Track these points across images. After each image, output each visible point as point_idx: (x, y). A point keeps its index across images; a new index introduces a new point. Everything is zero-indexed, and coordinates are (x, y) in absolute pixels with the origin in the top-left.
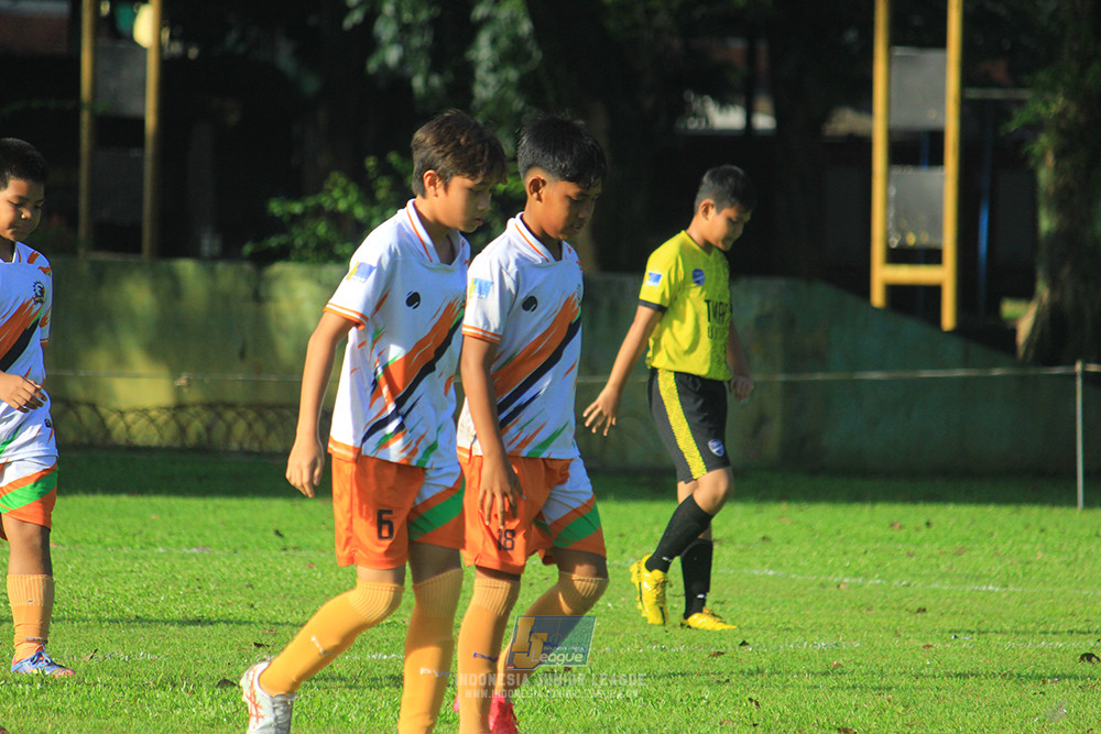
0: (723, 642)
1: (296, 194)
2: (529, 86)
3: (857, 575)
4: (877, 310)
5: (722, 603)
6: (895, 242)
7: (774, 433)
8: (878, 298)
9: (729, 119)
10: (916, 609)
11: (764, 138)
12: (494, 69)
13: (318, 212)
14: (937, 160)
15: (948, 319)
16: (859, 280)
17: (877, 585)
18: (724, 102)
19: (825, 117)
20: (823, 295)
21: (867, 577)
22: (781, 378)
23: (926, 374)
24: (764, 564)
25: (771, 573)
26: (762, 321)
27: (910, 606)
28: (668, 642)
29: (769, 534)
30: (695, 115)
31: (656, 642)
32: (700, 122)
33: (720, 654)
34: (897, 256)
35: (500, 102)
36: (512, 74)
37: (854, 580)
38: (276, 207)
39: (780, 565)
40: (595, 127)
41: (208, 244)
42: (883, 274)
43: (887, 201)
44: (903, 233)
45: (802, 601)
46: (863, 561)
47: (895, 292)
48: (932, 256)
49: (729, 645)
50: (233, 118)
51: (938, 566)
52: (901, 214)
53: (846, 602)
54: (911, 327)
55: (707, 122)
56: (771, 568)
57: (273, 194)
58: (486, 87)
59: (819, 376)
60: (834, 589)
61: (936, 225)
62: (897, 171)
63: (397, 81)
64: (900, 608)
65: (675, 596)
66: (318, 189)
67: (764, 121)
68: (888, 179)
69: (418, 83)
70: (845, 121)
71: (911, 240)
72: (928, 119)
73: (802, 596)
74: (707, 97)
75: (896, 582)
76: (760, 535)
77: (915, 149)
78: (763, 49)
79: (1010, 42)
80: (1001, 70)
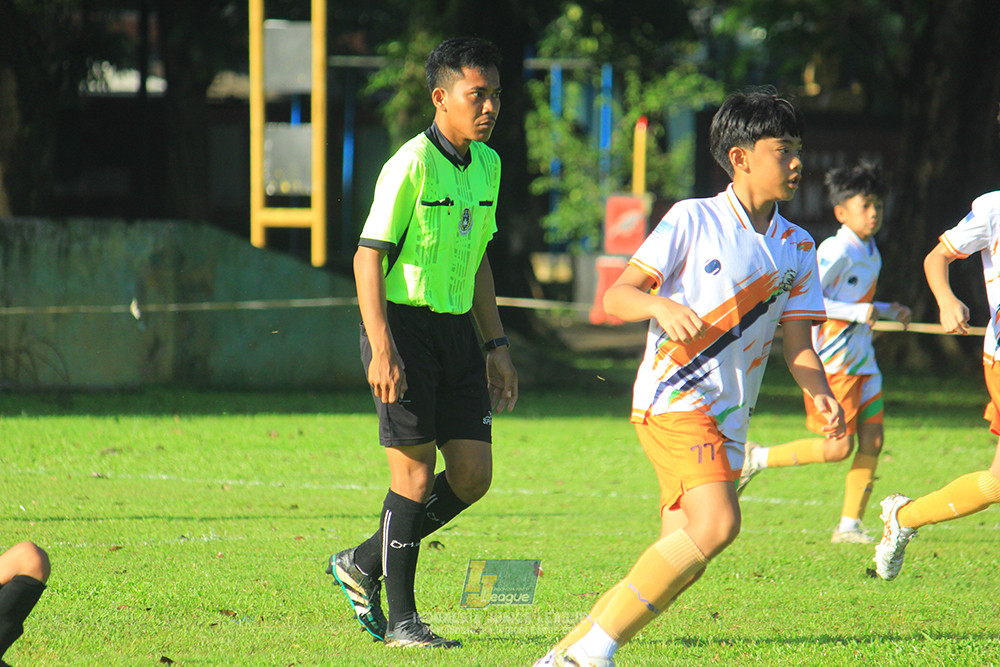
0: (121, 538)
3: (239, 477)
4: (255, 249)
5: (122, 504)
6: (271, 189)
7: (168, 355)
8: (257, 238)
9: (124, 82)
10: (289, 506)
11: (157, 99)
14: (306, 118)
15: (318, 255)
16: (240, 223)
17: (256, 486)
18: (120, 66)
19: (209, 81)
20: (209, 236)
21: (247, 479)
22: (172, 307)
23: (298, 303)
24: (158, 468)
25: (164, 477)
26: (156, 259)
27: (284, 503)
28: (73, 539)
29: (163, 443)
30: (94, 78)
31: (63, 539)
32: (101, 85)
33: (118, 548)
34: (275, 201)
37: (236, 483)
39: (172, 470)
42: (262, 218)
43: (264, 155)
44: (278, 182)
45: (190, 501)
46: (244, 466)
47: (272, 232)
48: (303, 201)
49: (127, 540)
51: (308, 469)
52: (277, 165)
53: (229, 501)
54: (286, 263)
55: (106, 85)
56: (165, 472)
59: (206, 306)
60: (219, 490)
61: (306, 175)
62: (273, 128)
64: (276, 505)
65: (79, 499)
67: (156, 85)
68: (265, 135)
70: (226, 85)
71: (284, 188)
72: (296, 84)
73: (191, 496)
74: (105, 63)
75: (272, 484)
76: (154, 445)
77: (287, 108)
78: (153, 21)
79: (366, 16)
80: (358, 41)
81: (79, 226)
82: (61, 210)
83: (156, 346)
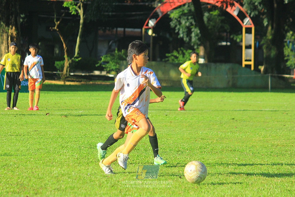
1: (169, 53)
2: (199, 39)
3: (242, 101)
6: (246, 59)
7: (231, 83)
8: (243, 66)
9: (224, 43)
11: (228, 46)
12: (195, 37)
13: (172, 55)
14: (251, 49)
15: (252, 68)
16: (241, 63)
18: (224, 41)
20: (237, 66)
22: (232, 76)
25: (231, 101)
26: (229, 69)
29: (230, 96)
34: (246, 60)
35: (195, 41)
36: (197, 37)
38: (167, 55)
40: (208, 44)
41: (159, 59)
42: (244, 63)
43: (245, 53)
47: (246, 65)
48: (250, 60)
50: (161, 43)
52: (246, 56)
54: (248, 70)
57: (167, 53)
58: (193, 40)
59: (237, 76)
61: (251, 57)
62: (246, 49)
63: (182, 39)
66: (172, 52)
67: (229, 44)
68: (245, 51)
69: (185, 39)
71: (248, 58)
72: (250, 43)
75: (247, 102)
77: (248, 47)
78: (228, 35)
79: (260, 33)
80: (258, 37)
81: (218, 64)
82: (215, 62)
83: (229, 82)
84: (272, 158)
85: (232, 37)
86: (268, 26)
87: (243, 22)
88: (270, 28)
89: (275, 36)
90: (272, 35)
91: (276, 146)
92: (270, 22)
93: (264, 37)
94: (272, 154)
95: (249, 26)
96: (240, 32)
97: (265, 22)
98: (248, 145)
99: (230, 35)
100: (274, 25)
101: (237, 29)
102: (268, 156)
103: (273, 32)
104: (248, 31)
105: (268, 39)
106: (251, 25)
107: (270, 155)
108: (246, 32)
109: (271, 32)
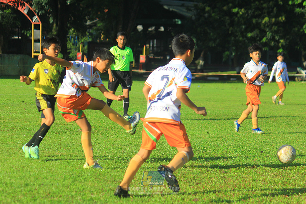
6: (34, 51)
8: (33, 57)
11: (20, 39)
14: (39, 42)
16: (31, 55)
18: (16, 36)
20: (27, 56)
21: (32, 87)
22: (22, 65)
26: (20, 59)
34: (35, 52)
42: (33, 54)
43: (34, 46)
44: (35, 50)
47: (35, 56)
48: (39, 52)
52: (35, 48)
55: (14, 38)
61: (39, 50)
62: (35, 43)
71: (36, 51)
72: (38, 37)
74: (14, 35)
77: (37, 41)
78: (20, 30)
79: (46, 29)
80: (45, 32)
81: (11, 55)
82: (8, 53)
84: (55, 135)
85: (23, 32)
86: (53, 23)
87: (32, 20)
88: (55, 25)
89: (59, 31)
90: (56, 31)
91: (59, 125)
92: (55, 20)
93: (50, 33)
94: (55, 132)
95: (38, 23)
96: (29, 28)
97: (51, 20)
98: (35, 124)
99: (21, 31)
100: (59, 23)
101: (27, 25)
102: (52, 133)
103: (57, 28)
104: (37, 27)
105: (54, 35)
106: (39, 22)
107: (53, 133)
108: (35, 28)
109: (56, 28)
